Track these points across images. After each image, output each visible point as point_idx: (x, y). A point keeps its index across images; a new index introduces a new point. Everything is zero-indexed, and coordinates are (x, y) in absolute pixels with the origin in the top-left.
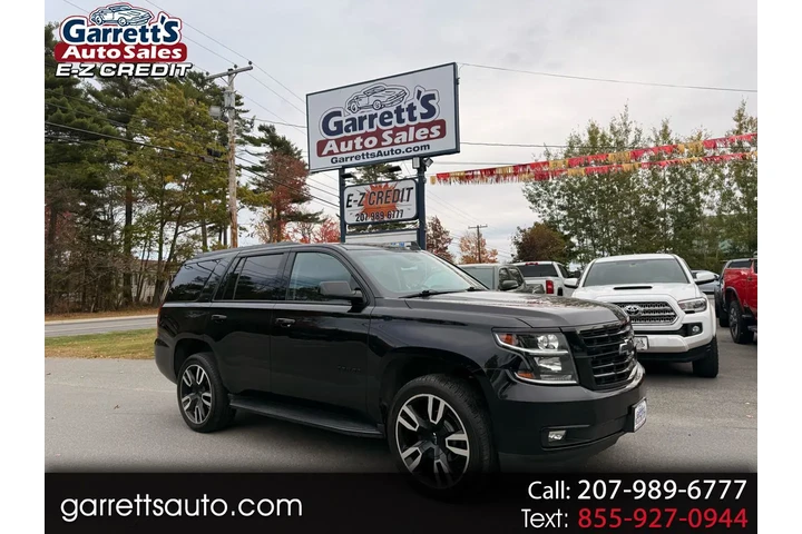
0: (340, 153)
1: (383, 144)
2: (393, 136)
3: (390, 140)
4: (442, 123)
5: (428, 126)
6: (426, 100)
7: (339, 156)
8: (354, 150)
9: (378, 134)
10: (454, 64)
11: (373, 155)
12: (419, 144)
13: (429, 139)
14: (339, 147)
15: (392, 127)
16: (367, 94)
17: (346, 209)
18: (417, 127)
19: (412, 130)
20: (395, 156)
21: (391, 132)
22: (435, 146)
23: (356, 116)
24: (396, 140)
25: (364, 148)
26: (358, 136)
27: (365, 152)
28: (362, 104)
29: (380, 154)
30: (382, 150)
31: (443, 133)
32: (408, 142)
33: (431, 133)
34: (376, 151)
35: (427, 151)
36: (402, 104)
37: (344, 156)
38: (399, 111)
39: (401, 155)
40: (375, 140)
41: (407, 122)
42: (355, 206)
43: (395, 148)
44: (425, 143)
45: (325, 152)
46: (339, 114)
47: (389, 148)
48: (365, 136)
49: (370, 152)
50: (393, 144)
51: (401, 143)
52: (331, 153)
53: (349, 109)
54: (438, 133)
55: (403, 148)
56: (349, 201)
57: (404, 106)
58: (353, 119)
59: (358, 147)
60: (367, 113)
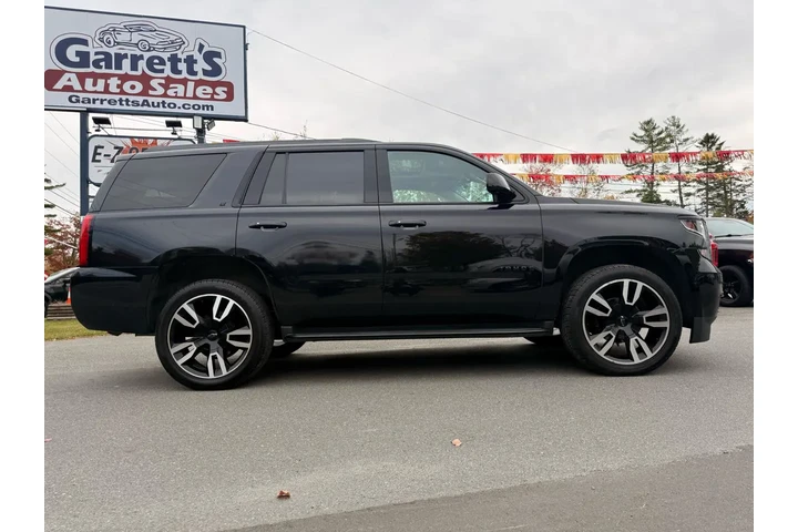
0: (84, 91)
1: (151, 92)
2: (166, 87)
3: (161, 91)
4: (230, 86)
5: (214, 85)
6: (210, 57)
7: (82, 95)
8: (106, 91)
9: (145, 79)
10: (244, 27)
11: (136, 103)
12: (201, 103)
13: (212, 99)
14: (83, 84)
15: (164, 75)
16: (130, 29)
17: (92, 165)
18: (198, 83)
19: (191, 85)
20: (167, 110)
21: (163, 81)
22: (220, 108)
23: (113, 51)
24: (170, 92)
25: (122, 92)
26: (114, 75)
27: (124, 97)
28: (120, 38)
29: (145, 103)
30: (150, 100)
31: (230, 97)
32: (185, 97)
33: (215, 93)
34: (140, 99)
35: (210, 112)
36: (179, 52)
37: (91, 96)
38: (174, 60)
39: (176, 110)
40: (139, 87)
41: (185, 75)
42: (106, 162)
43: (168, 100)
44: (209, 103)
45: (59, 85)
46: (84, 42)
47: (160, 100)
48: (124, 78)
49: (131, 98)
50: (165, 95)
51: (176, 97)
52: (67, 88)
53: (101, 40)
54: (224, 96)
55: (180, 102)
56: (96, 153)
57: (182, 57)
58: (107, 55)
59: (113, 88)
60: (130, 51)
